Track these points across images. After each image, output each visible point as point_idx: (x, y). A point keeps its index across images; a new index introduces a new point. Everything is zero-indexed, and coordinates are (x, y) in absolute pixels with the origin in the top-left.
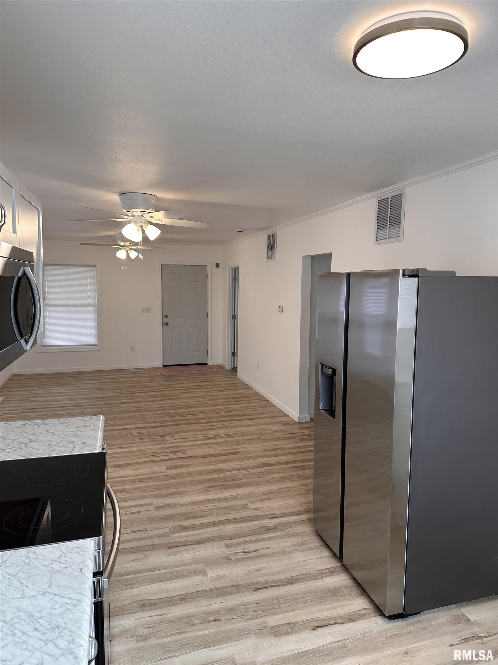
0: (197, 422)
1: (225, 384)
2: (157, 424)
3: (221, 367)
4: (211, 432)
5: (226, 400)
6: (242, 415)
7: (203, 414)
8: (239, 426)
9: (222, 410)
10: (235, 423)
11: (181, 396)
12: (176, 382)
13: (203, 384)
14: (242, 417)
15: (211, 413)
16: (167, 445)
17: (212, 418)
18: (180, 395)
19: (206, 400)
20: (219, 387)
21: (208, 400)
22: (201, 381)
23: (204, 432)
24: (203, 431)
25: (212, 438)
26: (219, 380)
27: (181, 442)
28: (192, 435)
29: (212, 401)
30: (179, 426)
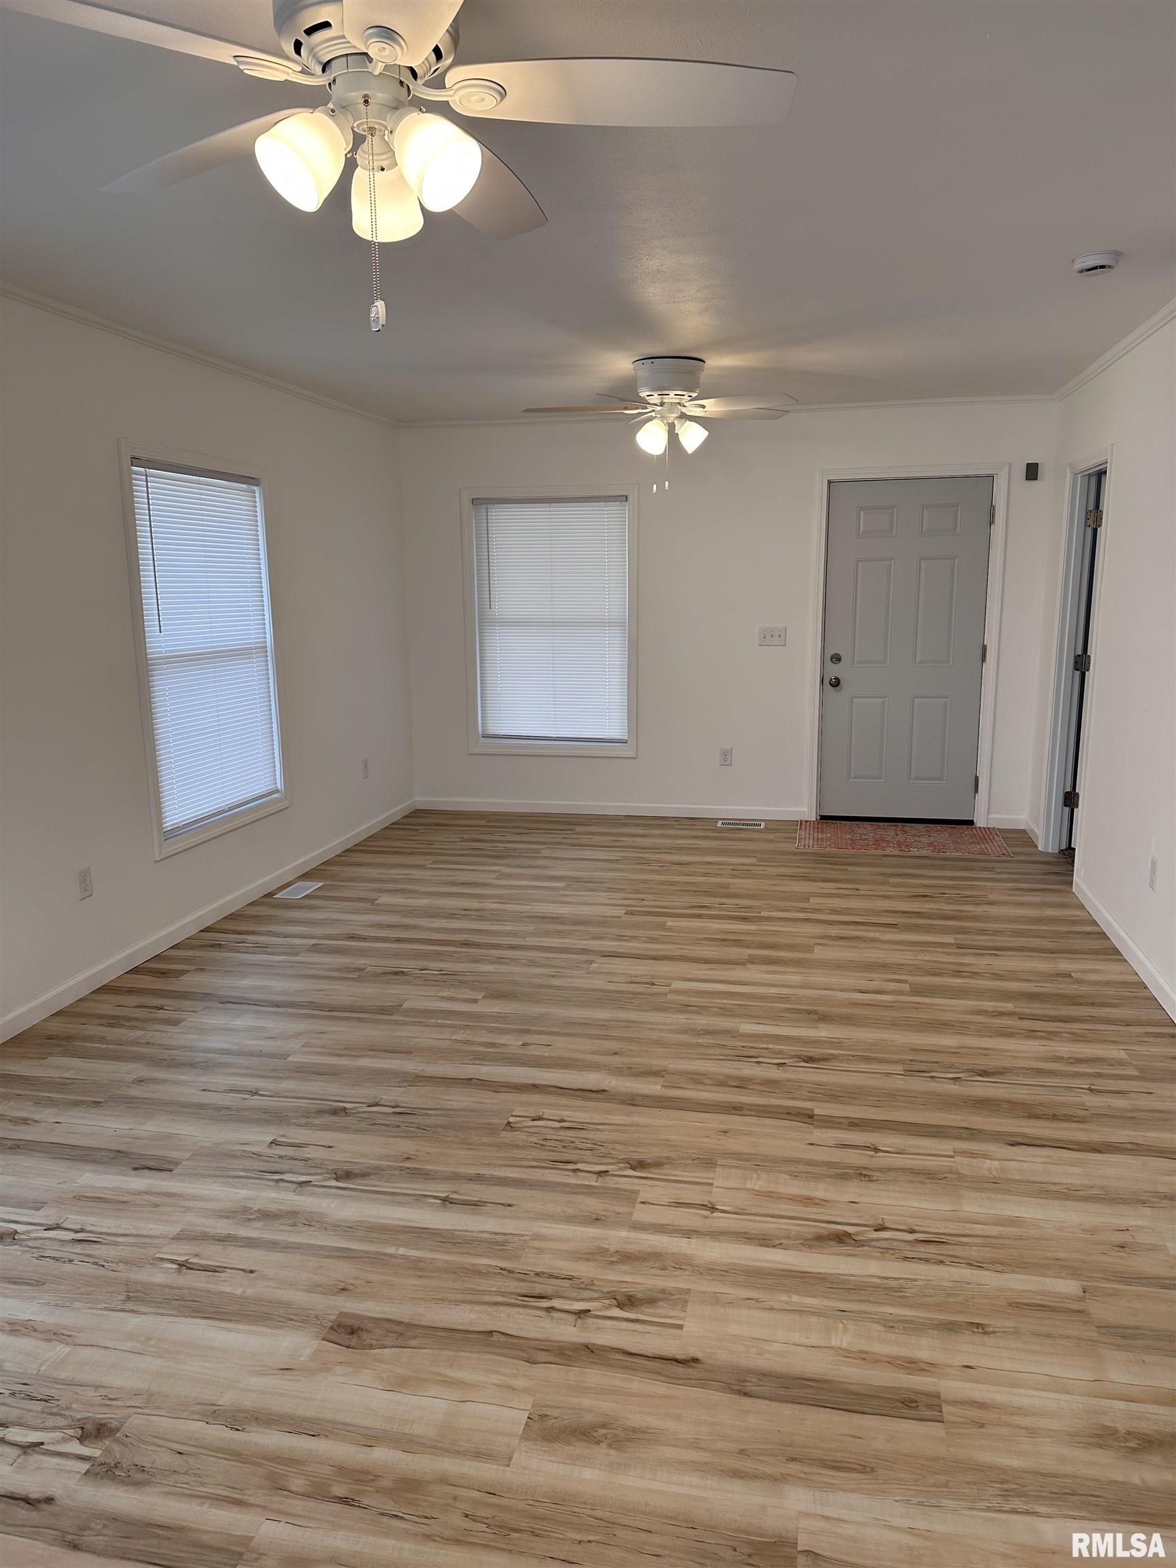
0: (817, 1112)
1: (1011, 920)
2: (659, 1087)
3: (1021, 838)
4: (853, 1191)
5: (989, 1005)
6: (1032, 1112)
7: (863, 1066)
8: (996, 1185)
9: (954, 1060)
10: (985, 1156)
11: (819, 953)
12: (830, 887)
13: (927, 907)
14: (1033, 1122)
15: (899, 1069)
16: (624, 1233)
17: (892, 1097)
18: (816, 947)
19: (907, 987)
20: (982, 932)
21: (917, 990)
22: (922, 891)
23: (821, 1186)
24: (817, 1178)
25: (841, 1239)
26: (992, 897)
27: (688, 1233)
28: (759, 1193)
29: (927, 1000)
30: (734, 1121)
